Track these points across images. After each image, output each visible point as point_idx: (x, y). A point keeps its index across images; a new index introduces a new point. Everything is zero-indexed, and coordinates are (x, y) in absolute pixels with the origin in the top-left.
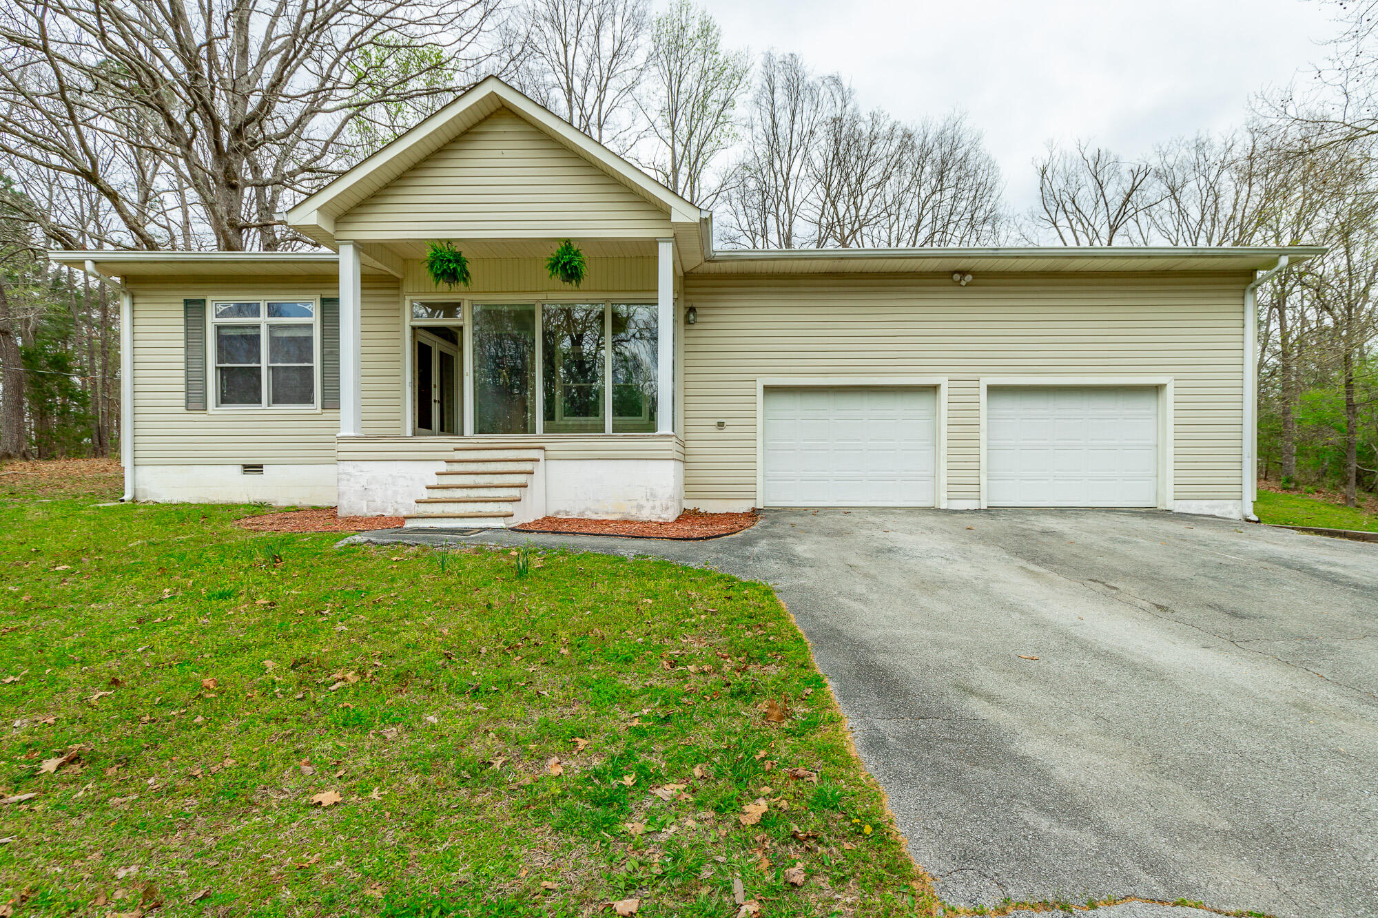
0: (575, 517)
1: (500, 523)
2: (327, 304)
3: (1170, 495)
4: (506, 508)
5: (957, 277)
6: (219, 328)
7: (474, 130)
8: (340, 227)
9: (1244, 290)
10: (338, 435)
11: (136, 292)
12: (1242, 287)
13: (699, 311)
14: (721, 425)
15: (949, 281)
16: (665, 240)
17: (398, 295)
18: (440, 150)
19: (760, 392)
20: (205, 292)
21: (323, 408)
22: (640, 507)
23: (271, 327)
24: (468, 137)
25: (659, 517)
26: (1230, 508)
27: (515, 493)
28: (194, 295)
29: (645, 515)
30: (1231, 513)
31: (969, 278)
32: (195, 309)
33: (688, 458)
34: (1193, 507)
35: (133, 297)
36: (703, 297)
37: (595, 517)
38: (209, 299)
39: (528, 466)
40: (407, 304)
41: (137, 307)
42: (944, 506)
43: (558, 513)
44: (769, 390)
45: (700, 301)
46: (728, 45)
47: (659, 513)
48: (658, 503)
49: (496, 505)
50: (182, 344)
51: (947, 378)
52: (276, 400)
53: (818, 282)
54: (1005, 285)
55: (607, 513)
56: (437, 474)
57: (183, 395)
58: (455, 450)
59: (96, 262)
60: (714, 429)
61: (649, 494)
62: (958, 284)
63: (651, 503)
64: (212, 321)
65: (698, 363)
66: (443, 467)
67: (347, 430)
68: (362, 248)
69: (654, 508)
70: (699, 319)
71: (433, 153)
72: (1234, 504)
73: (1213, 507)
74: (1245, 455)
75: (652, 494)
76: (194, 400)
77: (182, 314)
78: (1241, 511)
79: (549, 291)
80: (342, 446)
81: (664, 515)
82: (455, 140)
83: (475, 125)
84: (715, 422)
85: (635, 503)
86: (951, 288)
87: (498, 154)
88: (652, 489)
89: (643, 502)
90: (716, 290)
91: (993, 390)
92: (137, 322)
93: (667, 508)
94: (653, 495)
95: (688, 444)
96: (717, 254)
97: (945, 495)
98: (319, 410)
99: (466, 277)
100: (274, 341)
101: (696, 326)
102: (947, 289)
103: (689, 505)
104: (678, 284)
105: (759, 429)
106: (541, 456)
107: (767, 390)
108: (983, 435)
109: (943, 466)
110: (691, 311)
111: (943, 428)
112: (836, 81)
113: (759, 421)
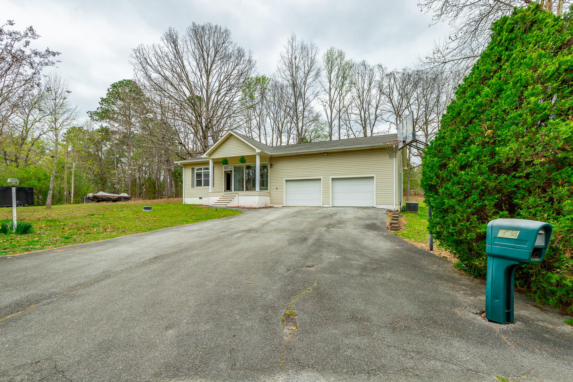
0: (243, 206)
1: (224, 206)
3: (375, 204)
4: (226, 204)
5: (324, 154)
6: (196, 173)
7: (228, 139)
8: (210, 156)
11: (186, 167)
14: (277, 188)
16: (257, 155)
17: (222, 165)
18: (223, 142)
19: (284, 181)
22: (253, 205)
23: (204, 172)
26: (391, 207)
27: (229, 201)
28: (193, 167)
31: (326, 154)
32: (193, 169)
33: (271, 196)
34: (381, 207)
38: (195, 168)
39: (233, 197)
40: (224, 167)
41: (186, 169)
42: (322, 206)
43: (240, 205)
45: (273, 163)
46: (347, 58)
50: (191, 176)
51: (322, 177)
52: (204, 185)
54: (335, 155)
56: (219, 198)
57: (191, 185)
59: (180, 163)
60: (275, 189)
64: (195, 171)
65: (273, 176)
66: (221, 197)
67: (210, 191)
68: (212, 159)
69: (255, 205)
73: (386, 207)
74: (394, 194)
76: (193, 186)
77: (191, 171)
78: (396, 208)
80: (209, 193)
82: (226, 140)
83: (228, 137)
88: (254, 201)
90: (276, 160)
91: (333, 179)
92: (185, 172)
95: (271, 192)
97: (322, 203)
99: (228, 163)
100: (204, 174)
101: (273, 168)
102: (323, 157)
103: (271, 205)
104: (268, 160)
105: (284, 189)
106: (237, 195)
107: (287, 181)
108: (331, 190)
109: (322, 197)
110: (272, 165)
111: (322, 188)
112: (380, 66)
113: (284, 187)
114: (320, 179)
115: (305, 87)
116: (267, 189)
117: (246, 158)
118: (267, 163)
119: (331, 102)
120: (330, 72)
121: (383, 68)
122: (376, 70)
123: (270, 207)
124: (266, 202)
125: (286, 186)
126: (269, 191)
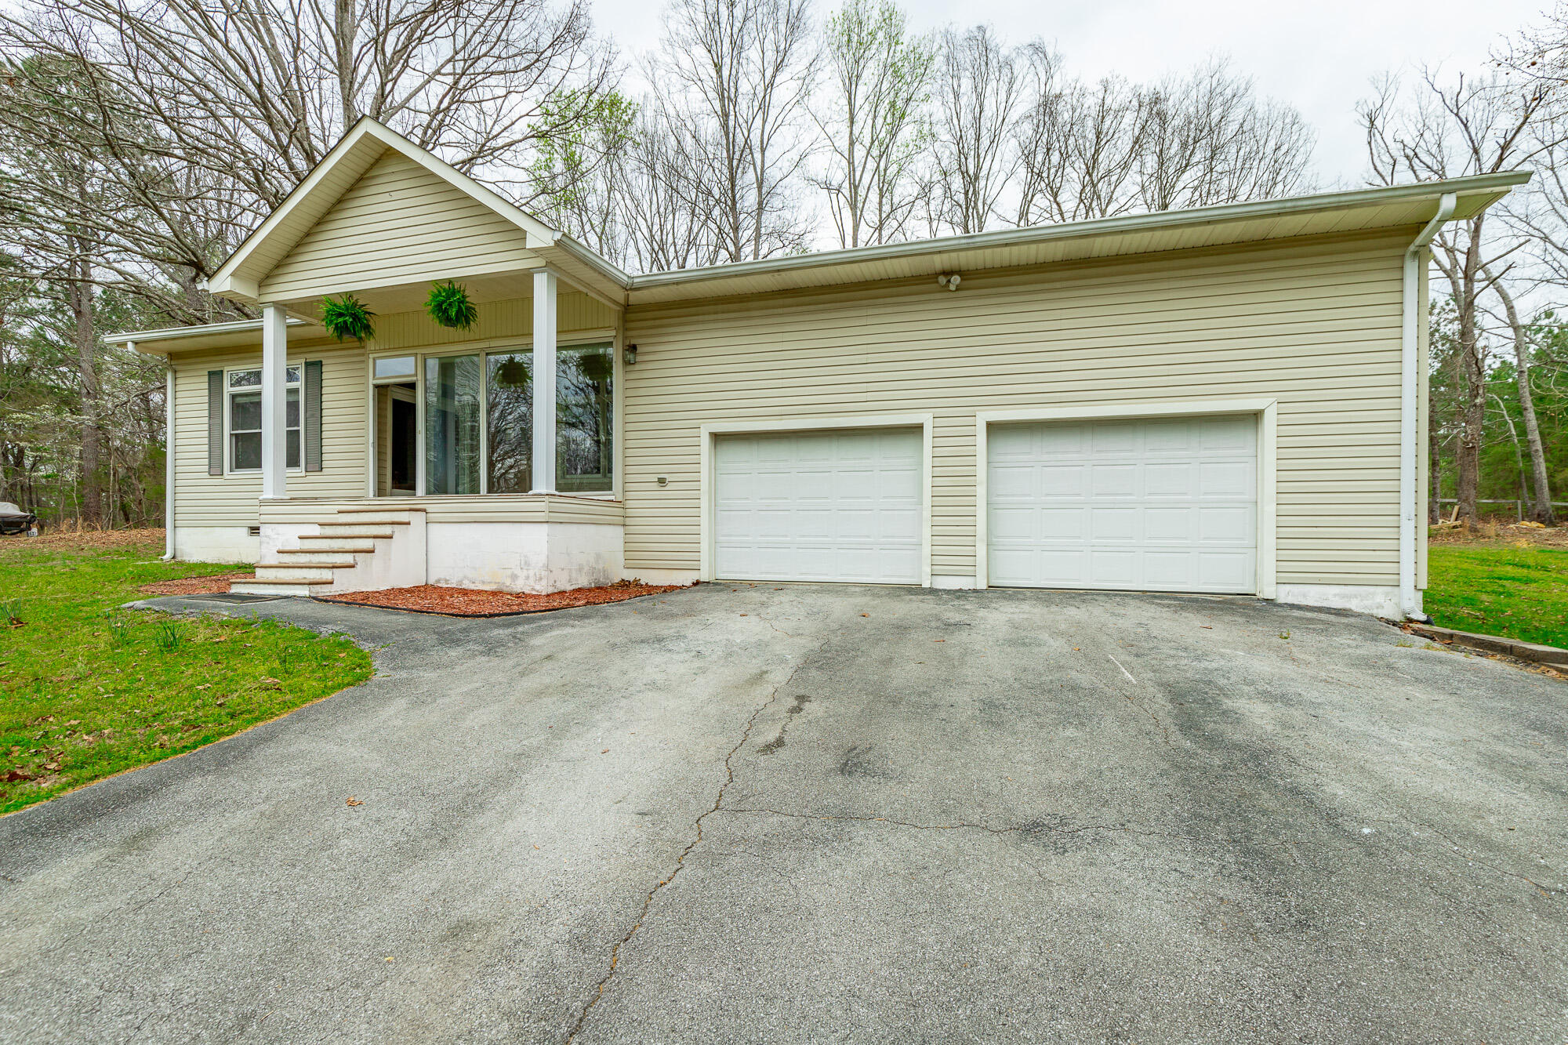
0: (454, 586)
1: (303, 591)
2: (310, 368)
4: (326, 575)
5: (943, 280)
6: (234, 397)
7: (368, 175)
8: (265, 290)
9: (1403, 256)
10: (261, 498)
11: (178, 368)
12: (1398, 252)
13: (640, 349)
14: (662, 481)
15: (934, 286)
16: (540, 270)
17: (363, 355)
18: (340, 201)
19: (705, 441)
20: (223, 364)
21: (306, 471)
22: (514, 577)
24: (361, 184)
25: (533, 589)
26: (1380, 599)
27: (351, 559)
28: (215, 367)
29: (519, 586)
30: (1380, 606)
31: (956, 280)
33: (628, 521)
34: (1313, 596)
35: (175, 372)
36: (643, 332)
37: (472, 587)
38: (226, 369)
39: (387, 529)
40: (371, 361)
41: (178, 381)
42: (926, 585)
43: (438, 581)
44: (719, 439)
45: (640, 337)
46: (913, 31)
47: (532, 584)
48: (531, 573)
49: (318, 571)
50: (206, 413)
51: (931, 416)
53: (771, 302)
54: (1011, 285)
55: (483, 582)
56: (300, 538)
57: (206, 461)
58: (339, 512)
59: (136, 343)
60: (655, 486)
61: (523, 562)
62: (945, 288)
63: (525, 573)
64: (228, 390)
65: (638, 409)
66: (316, 531)
67: (268, 494)
69: (527, 578)
70: (639, 358)
71: (334, 205)
72: (1387, 594)
73: (1350, 597)
74: (1403, 516)
75: (526, 562)
76: (215, 468)
77: (206, 386)
78: (1398, 605)
79: (491, 338)
80: (264, 509)
81: (538, 587)
83: (368, 171)
84: (655, 478)
85: (509, 572)
86: (938, 296)
87: (386, 197)
88: (526, 556)
89: (518, 572)
90: (658, 322)
91: (995, 429)
92: (179, 395)
93: (541, 579)
94: (527, 564)
95: (629, 504)
96: (636, 280)
97: (928, 569)
98: (303, 474)
101: (637, 367)
102: (932, 296)
103: (629, 575)
104: (613, 320)
105: (704, 485)
106: (417, 519)
107: (718, 438)
108: (981, 491)
109: (927, 531)
110: (633, 348)
111: (928, 481)
112: (1038, 49)
113: (704, 475)
114: (916, 430)
115: (764, 122)
116: (608, 487)
117: (472, 298)
118: (605, 334)
119: (856, 188)
120: (852, 81)
121: (1050, 55)
122: (1021, 65)
123: (624, 585)
124: (598, 556)
125: (715, 469)
126: (616, 494)
